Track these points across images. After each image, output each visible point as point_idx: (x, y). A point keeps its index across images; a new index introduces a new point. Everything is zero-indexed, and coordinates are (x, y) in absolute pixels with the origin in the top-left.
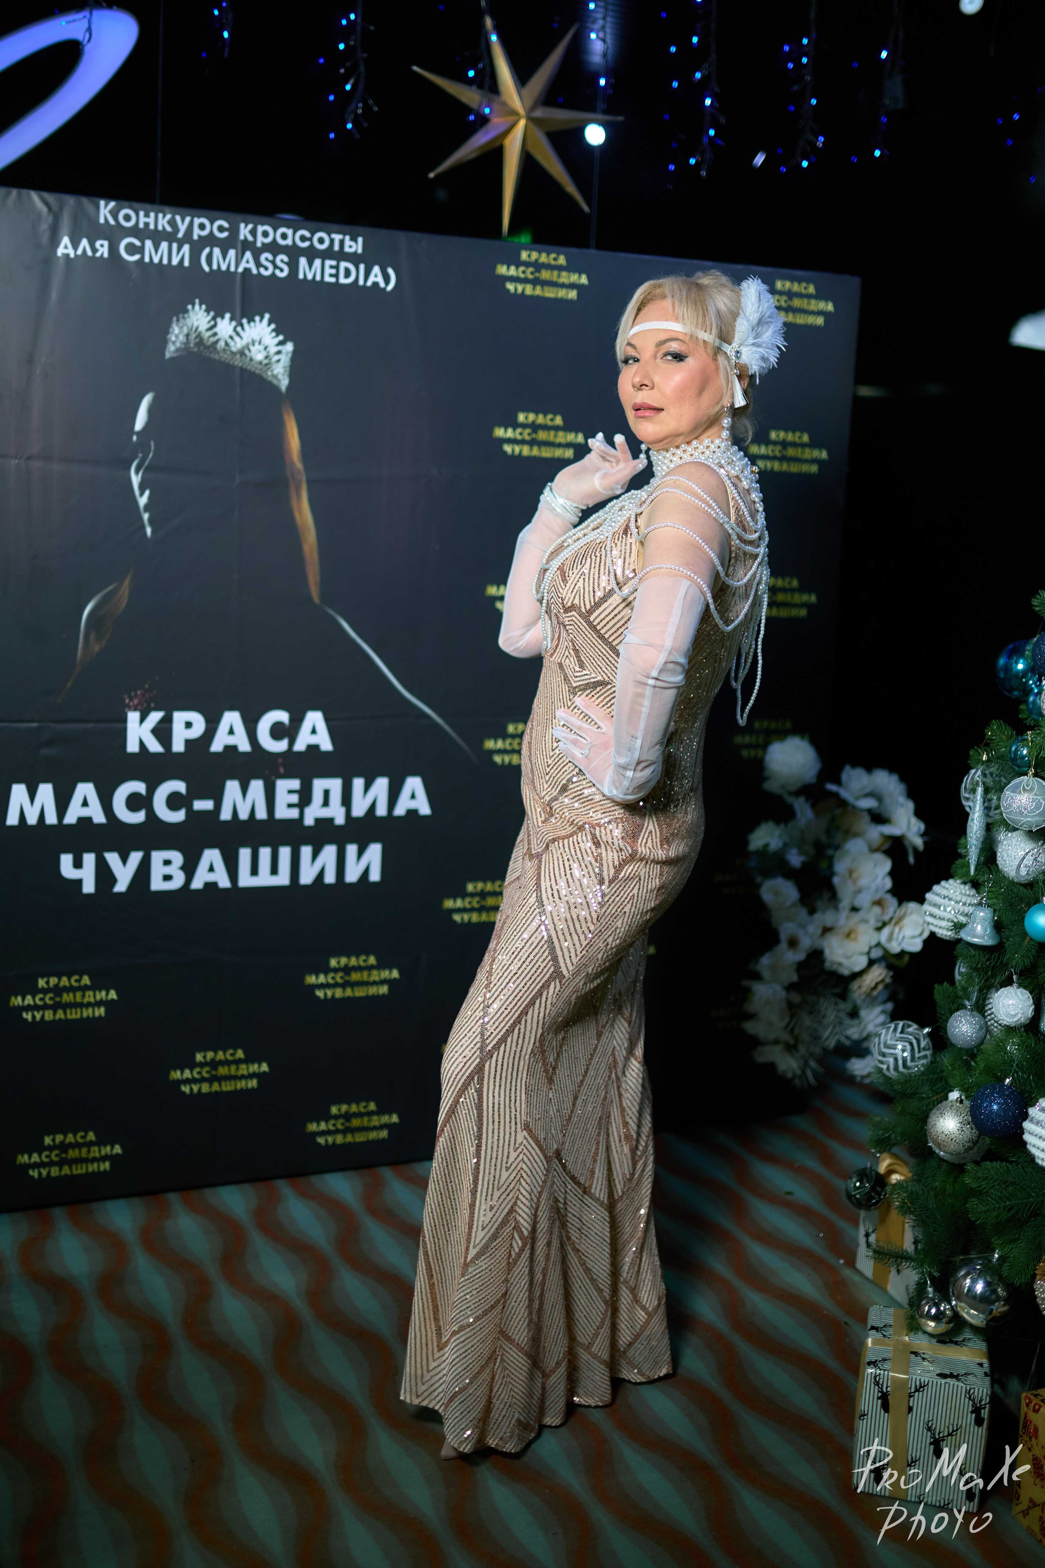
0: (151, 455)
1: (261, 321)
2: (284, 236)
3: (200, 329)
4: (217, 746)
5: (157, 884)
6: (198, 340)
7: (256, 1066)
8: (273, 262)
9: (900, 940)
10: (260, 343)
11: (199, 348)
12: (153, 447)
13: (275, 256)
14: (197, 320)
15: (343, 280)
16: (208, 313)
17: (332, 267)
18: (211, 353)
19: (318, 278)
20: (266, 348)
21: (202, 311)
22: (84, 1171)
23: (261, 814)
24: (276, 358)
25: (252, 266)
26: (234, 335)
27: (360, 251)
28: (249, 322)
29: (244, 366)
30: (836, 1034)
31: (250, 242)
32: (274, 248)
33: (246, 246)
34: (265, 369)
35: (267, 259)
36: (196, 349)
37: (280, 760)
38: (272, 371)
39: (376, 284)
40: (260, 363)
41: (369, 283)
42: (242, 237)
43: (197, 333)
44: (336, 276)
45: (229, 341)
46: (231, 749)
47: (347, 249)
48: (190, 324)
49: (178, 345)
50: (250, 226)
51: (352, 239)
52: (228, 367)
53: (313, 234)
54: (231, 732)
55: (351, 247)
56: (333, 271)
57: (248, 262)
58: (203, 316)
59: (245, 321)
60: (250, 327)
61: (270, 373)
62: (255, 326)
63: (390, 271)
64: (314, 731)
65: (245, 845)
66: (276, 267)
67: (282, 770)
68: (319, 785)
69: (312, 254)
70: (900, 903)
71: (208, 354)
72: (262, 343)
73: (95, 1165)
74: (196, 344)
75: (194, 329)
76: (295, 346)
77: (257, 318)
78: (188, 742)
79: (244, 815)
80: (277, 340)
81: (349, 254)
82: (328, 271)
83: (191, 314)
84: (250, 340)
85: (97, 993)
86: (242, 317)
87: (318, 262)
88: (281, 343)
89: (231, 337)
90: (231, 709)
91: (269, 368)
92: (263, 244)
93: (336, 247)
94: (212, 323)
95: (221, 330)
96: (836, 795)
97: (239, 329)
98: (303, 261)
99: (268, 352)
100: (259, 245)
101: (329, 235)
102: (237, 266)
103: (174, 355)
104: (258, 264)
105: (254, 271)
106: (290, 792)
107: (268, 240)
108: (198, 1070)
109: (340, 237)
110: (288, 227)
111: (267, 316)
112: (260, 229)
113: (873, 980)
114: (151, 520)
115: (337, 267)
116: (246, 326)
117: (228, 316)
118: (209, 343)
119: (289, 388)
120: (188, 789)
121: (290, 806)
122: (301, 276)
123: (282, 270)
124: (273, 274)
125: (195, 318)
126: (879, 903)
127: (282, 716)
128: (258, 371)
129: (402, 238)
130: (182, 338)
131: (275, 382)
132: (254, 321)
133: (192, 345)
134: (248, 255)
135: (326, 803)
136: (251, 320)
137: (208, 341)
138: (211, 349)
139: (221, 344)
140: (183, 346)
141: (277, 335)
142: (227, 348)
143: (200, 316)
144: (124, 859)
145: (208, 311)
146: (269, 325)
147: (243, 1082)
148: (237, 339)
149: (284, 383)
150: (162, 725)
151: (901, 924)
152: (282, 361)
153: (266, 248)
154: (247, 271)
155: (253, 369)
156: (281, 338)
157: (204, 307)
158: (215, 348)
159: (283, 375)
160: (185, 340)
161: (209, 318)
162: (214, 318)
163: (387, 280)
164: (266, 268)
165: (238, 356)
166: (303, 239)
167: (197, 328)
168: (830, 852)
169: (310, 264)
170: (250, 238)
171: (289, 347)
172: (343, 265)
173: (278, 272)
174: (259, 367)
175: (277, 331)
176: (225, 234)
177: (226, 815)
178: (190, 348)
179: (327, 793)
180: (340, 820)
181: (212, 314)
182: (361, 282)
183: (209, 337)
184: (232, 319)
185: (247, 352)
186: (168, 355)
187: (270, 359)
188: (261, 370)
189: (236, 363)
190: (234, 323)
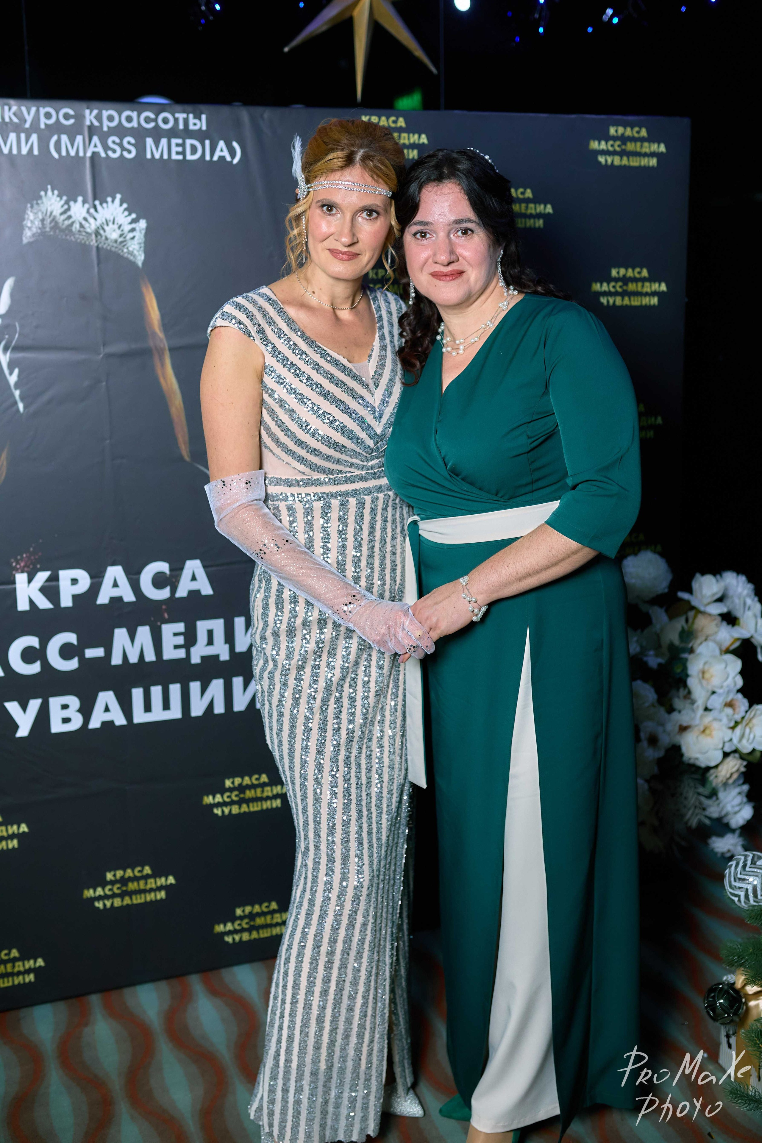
0: (17, 336)
1: (113, 201)
2: (129, 119)
3: (54, 214)
4: (103, 599)
5: (57, 727)
6: (53, 224)
7: (163, 879)
8: (121, 145)
9: (750, 741)
10: (113, 223)
11: (55, 232)
12: (18, 329)
13: (121, 140)
14: (51, 205)
15: (189, 157)
16: (61, 199)
17: (178, 145)
18: (66, 236)
19: (165, 157)
20: (120, 227)
21: (55, 196)
22: (10, 984)
23: (150, 656)
24: (131, 235)
25: (100, 149)
26: (87, 216)
27: (204, 128)
28: (101, 204)
29: (100, 246)
30: (697, 815)
31: (97, 127)
32: (120, 131)
33: (92, 131)
34: (120, 247)
35: (114, 142)
36: (52, 233)
37: (164, 607)
38: (127, 248)
39: (222, 158)
40: (116, 241)
41: (215, 158)
42: (88, 123)
43: (52, 218)
44: (183, 153)
45: (84, 222)
46: (116, 601)
47: (191, 127)
48: (44, 210)
49: (34, 230)
50: (95, 112)
51: (195, 118)
52: (85, 248)
53: (157, 116)
54: (115, 585)
55: (195, 124)
56: (180, 149)
57: (96, 146)
58: (56, 201)
59: (97, 203)
60: (103, 208)
61: (125, 250)
62: (108, 207)
63: (235, 144)
64: (194, 578)
65: (137, 686)
66: (123, 149)
67: (166, 616)
68: (202, 626)
69: (157, 134)
70: (750, 706)
71: (64, 237)
72: (116, 223)
73: (21, 978)
74: (51, 228)
75: (48, 214)
76: (147, 222)
77: (109, 199)
78: (75, 597)
79: (133, 659)
80: (129, 219)
81: (192, 131)
82: (174, 149)
83: (44, 199)
84: (104, 221)
85: (9, 827)
86: (95, 198)
87: (164, 141)
88: (134, 221)
89: (85, 219)
90: (114, 564)
91: (124, 246)
92: (109, 127)
93: (181, 126)
94: (66, 207)
95: (75, 213)
96: (688, 602)
97: (92, 211)
98: (149, 141)
99: (122, 231)
100: (105, 129)
101: (174, 116)
102: (85, 152)
103: (31, 240)
104: (106, 148)
105: (103, 155)
106: (175, 634)
107: (113, 124)
108: (109, 887)
109: (185, 115)
110: (132, 111)
111: (118, 196)
112: (105, 114)
113: (727, 772)
114: (22, 398)
115: (183, 145)
116: (99, 207)
117: (80, 199)
118: (64, 226)
119: (144, 263)
120: (79, 639)
121: (176, 647)
122: (149, 156)
123: (129, 152)
124: (122, 155)
125: (49, 203)
126: (730, 705)
127: (163, 567)
128: (113, 249)
129: (244, 114)
130: (37, 223)
131: (132, 258)
132: (107, 202)
133: (48, 229)
134: (95, 139)
135: (210, 642)
136: (103, 201)
137: (63, 224)
138: (67, 232)
139: (77, 226)
140: (39, 231)
141: (130, 214)
142: (82, 229)
143: (53, 201)
144: (24, 707)
145: (60, 196)
146: (121, 205)
147: (153, 894)
148: (91, 220)
149: (140, 258)
150: (48, 584)
151: (751, 725)
152: (136, 239)
153: (112, 131)
154: (95, 154)
155: (109, 248)
156: (134, 216)
157: (56, 192)
158: (71, 231)
159: (138, 251)
160: (40, 226)
161: (63, 202)
162: (67, 202)
163: (232, 153)
164: (114, 151)
165: (94, 236)
166: (148, 120)
167: (51, 213)
168: (685, 655)
169: (157, 144)
170: (96, 123)
171: (143, 224)
172: (189, 142)
173: (125, 154)
174: (115, 245)
175: (129, 210)
176: (72, 121)
177: (116, 660)
178: (45, 232)
179: (210, 633)
180: (225, 656)
181: (65, 198)
182: (208, 158)
183: (64, 220)
184: (84, 202)
185: (102, 232)
186: (25, 241)
187: (125, 238)
188: (116, 248)
189: (92, 243)
190: (87, 206)
